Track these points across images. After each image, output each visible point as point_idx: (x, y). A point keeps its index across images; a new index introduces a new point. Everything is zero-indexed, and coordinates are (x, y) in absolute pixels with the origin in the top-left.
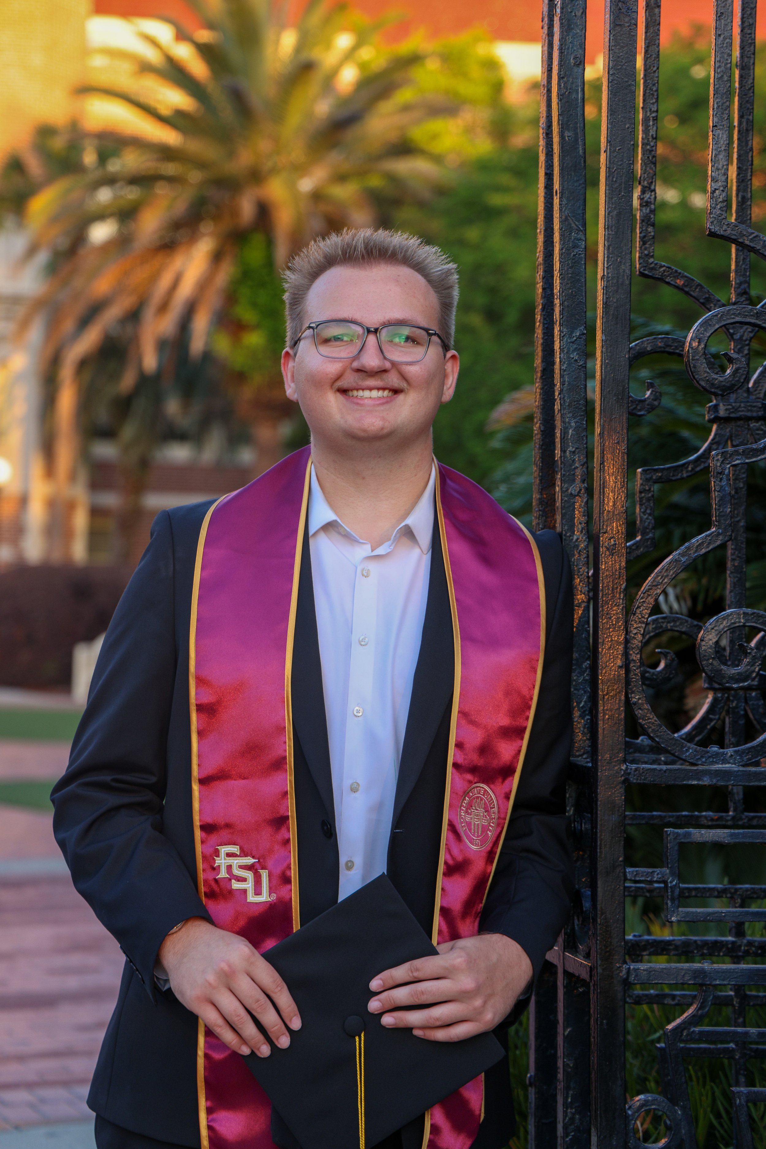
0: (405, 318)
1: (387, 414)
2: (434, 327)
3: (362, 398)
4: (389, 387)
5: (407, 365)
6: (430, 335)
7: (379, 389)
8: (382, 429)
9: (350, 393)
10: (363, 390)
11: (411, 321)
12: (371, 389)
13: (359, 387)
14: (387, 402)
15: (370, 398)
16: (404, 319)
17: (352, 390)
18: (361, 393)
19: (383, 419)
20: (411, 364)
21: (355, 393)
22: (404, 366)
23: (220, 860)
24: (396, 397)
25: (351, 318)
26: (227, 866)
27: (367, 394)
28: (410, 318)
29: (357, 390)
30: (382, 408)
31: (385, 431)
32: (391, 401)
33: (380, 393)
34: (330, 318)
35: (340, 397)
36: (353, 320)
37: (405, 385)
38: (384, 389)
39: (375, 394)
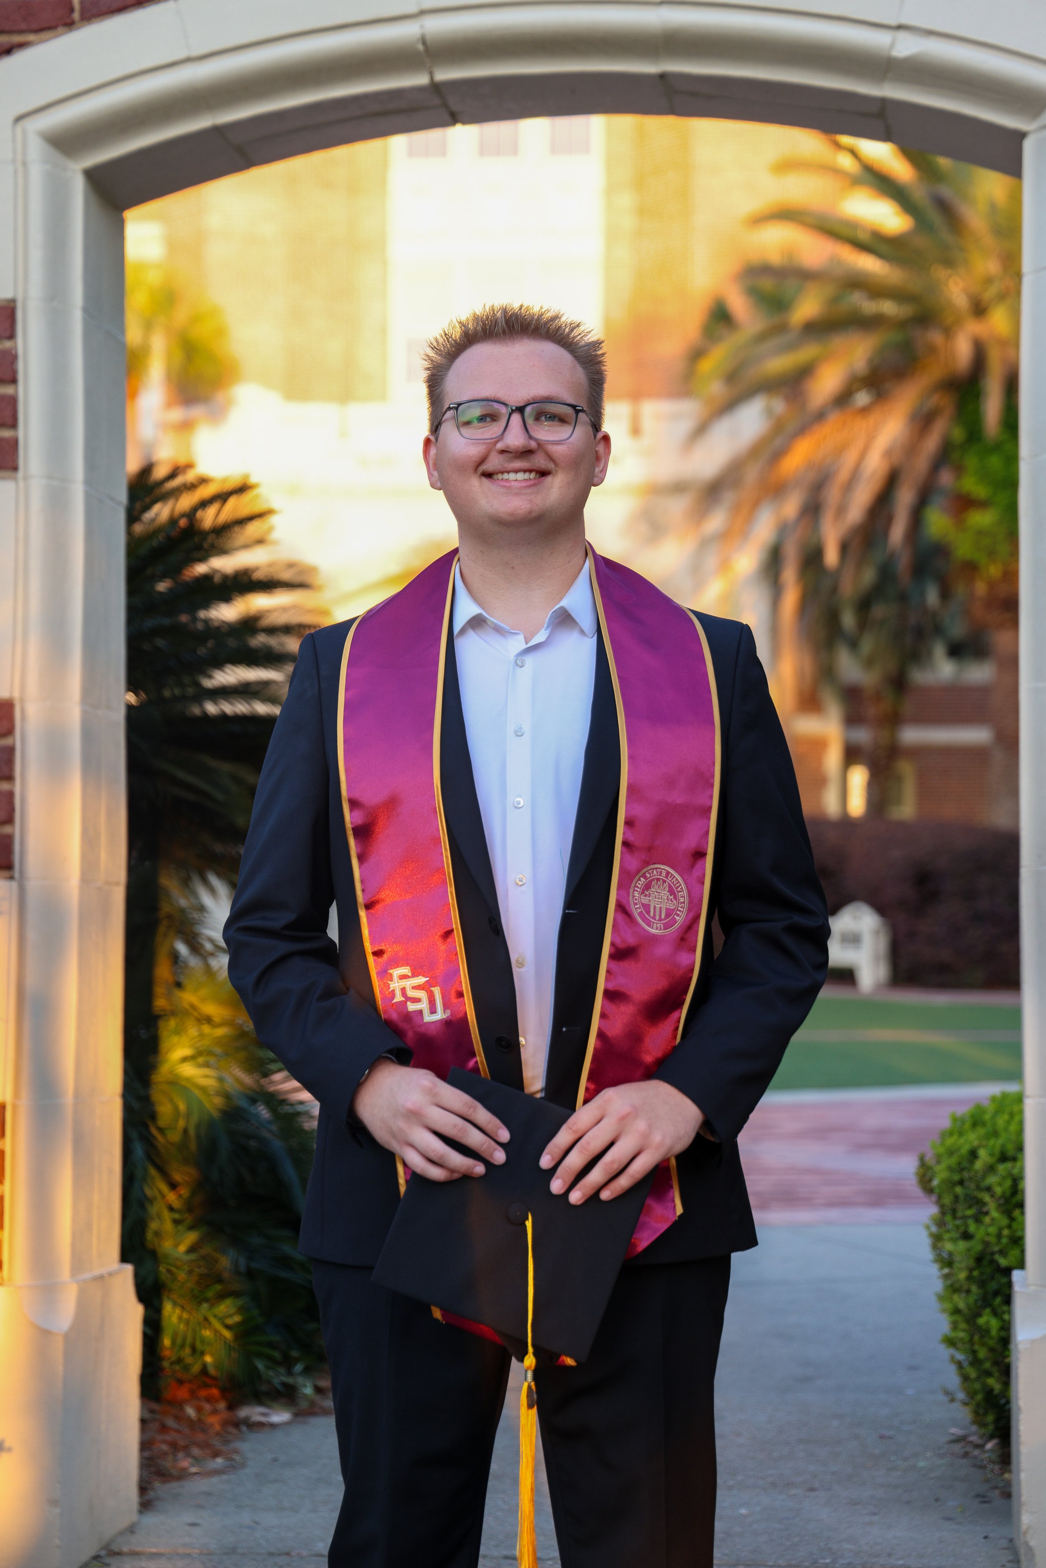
0: (550, 394)
1: (535, 497)
2: (582, 404)
3: (507, 480)
4: (535, 468)
5: (553, 444)
6: (577, 412)
7: (525, 471)
8: (530, 512)
9: (495, 477)
10: (508, 472)
11: (556, 398)
12: (516, 471)
13: (504, 470)
14: (535, 485)
15: (517, 480)
16: (549, 396)
17: (497, 474)
18: (506, 476)
19: (531, 501)
20: (558, 443)
21: (500, 476)
22: (550, 445)
23: (394, 984)
24: (544, 479)
25: (493, 396)
26: (401, 989)
27: (512, 476)
28: (555, 395)
29: (502, 473)
30: (529, 491)
31: (534, 515)
32: (539, 483)
33: (527, 476)
34: (471, 398)
35: (485, 480)
36: (496, 399)
37: (553, 466)
38: (530, 471)
39: (521, 476)
